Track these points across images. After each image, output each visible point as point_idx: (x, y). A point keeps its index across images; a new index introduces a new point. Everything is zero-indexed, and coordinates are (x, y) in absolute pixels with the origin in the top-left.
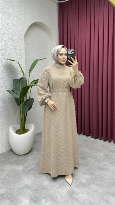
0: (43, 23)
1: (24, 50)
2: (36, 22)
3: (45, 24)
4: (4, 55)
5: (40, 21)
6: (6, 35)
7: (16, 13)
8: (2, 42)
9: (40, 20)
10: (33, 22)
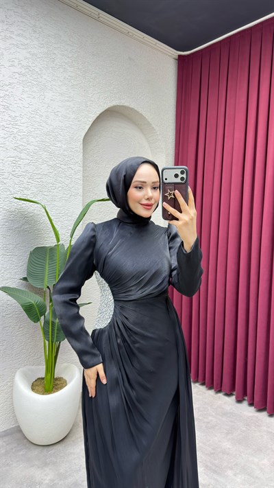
0: (132, 109)
1: (80, 176)
2: (114, 106)
3: (138, 112)
4: (26, 189)
5: (126, 104)
6: (31, 139)
7: (60, 83)
8: (23, 155)
9: (125, 102)
10: (106, 107)
